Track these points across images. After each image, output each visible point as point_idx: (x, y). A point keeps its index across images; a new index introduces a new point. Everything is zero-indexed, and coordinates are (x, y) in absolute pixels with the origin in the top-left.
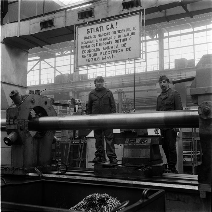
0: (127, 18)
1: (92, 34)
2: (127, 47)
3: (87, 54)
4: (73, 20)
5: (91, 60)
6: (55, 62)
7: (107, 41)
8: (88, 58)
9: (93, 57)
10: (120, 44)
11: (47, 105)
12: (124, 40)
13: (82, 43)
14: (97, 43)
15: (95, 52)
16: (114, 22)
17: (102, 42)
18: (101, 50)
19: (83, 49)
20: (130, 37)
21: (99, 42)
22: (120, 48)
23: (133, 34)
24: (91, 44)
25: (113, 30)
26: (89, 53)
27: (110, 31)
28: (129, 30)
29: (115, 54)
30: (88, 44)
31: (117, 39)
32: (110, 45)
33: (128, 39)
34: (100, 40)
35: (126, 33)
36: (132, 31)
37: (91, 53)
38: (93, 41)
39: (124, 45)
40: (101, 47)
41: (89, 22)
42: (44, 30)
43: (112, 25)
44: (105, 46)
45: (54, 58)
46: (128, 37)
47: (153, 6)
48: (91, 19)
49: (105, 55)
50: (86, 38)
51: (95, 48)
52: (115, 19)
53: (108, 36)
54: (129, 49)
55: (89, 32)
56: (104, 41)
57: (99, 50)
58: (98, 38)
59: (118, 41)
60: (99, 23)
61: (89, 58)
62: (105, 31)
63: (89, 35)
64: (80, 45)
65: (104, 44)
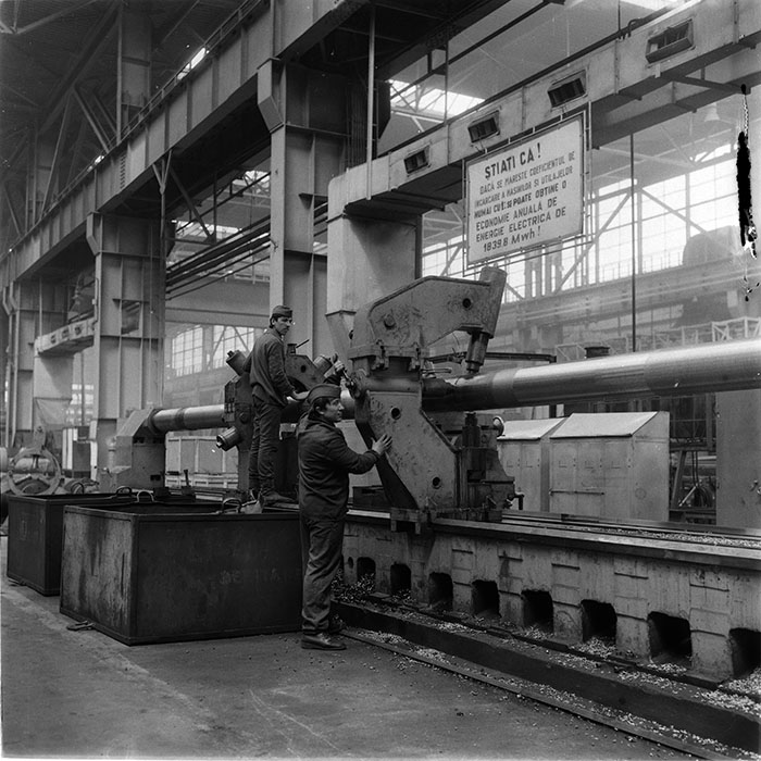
0: (557, 131)
1: (495, 179)
2: (557, 207)
3: (485, 230)
4: (463, 146)
5: (493, 246)
6: (688, 188)
7: (520, 195)
8: (487, 242)
9: (496, 239)
10: (544, 200)
11: (307, 371)
12: (553, 189)
13: (478, 204)
14: (504, 200)
15: (499, 226)
16: (532, 145)
17: (512, 198)
18: (512, 220)
19: (479, 220)
20: (564, 179)
21: (507, 199)
22: (545, 210)
23: (570, 170)
24: (492, 204)
25: (532, 165)
26: (488, 229)
27: (528, 166)
28: (562, 161)
29: (535, 228)
30: (488, 205)
31: (541, 186)
32: (527, 204)
33: (560, 186)
34: (510, 193)
35: (556, 170)
36: (568, 164)
37: (493, 228)
38: (496, 197)
39: (552, 202)
40: (511, 211)
41: (489, 149)
42: (413, 177)
43: (530, 153)
44: (518, 207)
45: (684, 176)
46: (559, 181)
47: (610, 93)
48: (495, 140)
49: (518, 231)
50: (484, 190)
51: (500, 214)
52: (536, 136)
53: (523, 182)
54: (561, 212)
55: (488, 173)
56: (516, 196)
57: (506, 217)
58: (505, 189)
59: (540, 193)
60: (505, 150)
61: (489, 241)
62: (519, 169)
63: (490, 182)
64: (473, 209)
65: (516, 201)
